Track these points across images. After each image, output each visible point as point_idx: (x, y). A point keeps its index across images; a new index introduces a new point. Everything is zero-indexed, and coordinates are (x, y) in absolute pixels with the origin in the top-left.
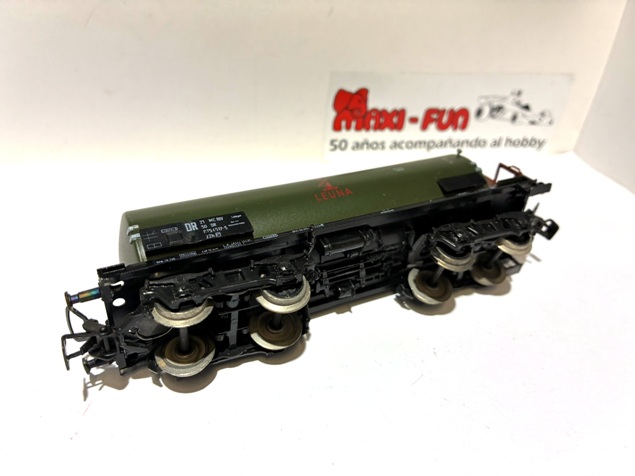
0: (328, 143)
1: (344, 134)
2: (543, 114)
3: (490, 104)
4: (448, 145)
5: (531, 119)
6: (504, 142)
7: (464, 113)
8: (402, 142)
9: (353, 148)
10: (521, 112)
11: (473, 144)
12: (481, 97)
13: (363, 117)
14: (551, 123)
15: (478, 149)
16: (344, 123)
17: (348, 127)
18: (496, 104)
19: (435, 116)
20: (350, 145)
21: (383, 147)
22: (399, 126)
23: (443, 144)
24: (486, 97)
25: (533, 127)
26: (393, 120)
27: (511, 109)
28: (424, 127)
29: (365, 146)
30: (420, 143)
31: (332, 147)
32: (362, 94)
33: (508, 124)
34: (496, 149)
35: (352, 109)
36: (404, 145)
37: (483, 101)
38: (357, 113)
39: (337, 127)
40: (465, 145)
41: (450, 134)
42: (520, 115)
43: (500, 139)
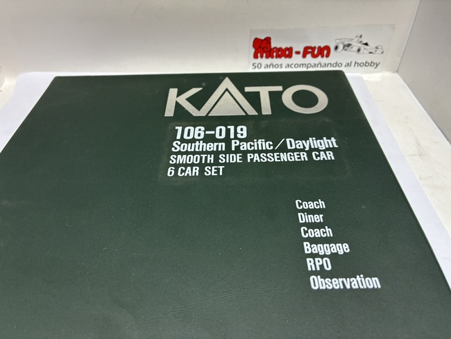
0: (252, 65)
1: (259, 60)
2: (377, 48)
3: (343, 43)
4: (319, 65)
5: (370, 51)
6: (353, 64)
7: (327, 48)
8: (292, 64)
9: (265, 67)
10: (363, 47)
11: (335, 65)
12: (337, 39)
13: (270, 51)
14: (382, 53)
15: (337, 68)
16: (259, 55)
17: (262, 57)
18: (347, 43)
19: (310, 50)
20: (263, 66)
21: (281, 67)
22: (290, 56)
23: (316, 65)
24: (340, 39)
25: (371, 55)
26: (286, 53)
27: (356, 45)
28: (304, 56)
29: (272, 66)
31: (254, 67)
32: (268, 40)
33: (356, 53)
34: (349, 68)
35: (262, 47)
36: (293, 66)
37: (338, 41)
38: (266, 49)
39: (256, 56)
40: (329, 65)
41: (319, 60)
42: (362, 49)
43: (351, 63)
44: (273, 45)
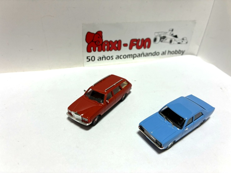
0: (86, 58)
1: (92, 54)
2: (183, 39)
3: (160, 36)
4: (143, 55)
5: (179, 42)
9: (98, 60)
10: (173, 39)
11: (154, 54)
12: (156, 33)
14: (187, 43)
15: (156, 56)
17: (95, 50)
18: (162, 35)
19: (135, 43)
20: (97, 58)
21: (113, 59)
22: (119, 49)
23: (140, 55)
24: (158, 33)
25: (179, 45)
26: (116, 45)
27: (169, 37)
28: (131, 48)
29: (104, 58)
30: (130, 55)
31: (88, 60)
32: (100, 34)
33: (168, 44)
34: (164, 56)
35: (95, 41)
36: (122, 57)
37: (157, 34)
38: (98, 43)
39: (89, 50)
40: (150, 54)
41: (143, 50)
42: (173, 40)
43: (166, 51)
44: (104, 39)
